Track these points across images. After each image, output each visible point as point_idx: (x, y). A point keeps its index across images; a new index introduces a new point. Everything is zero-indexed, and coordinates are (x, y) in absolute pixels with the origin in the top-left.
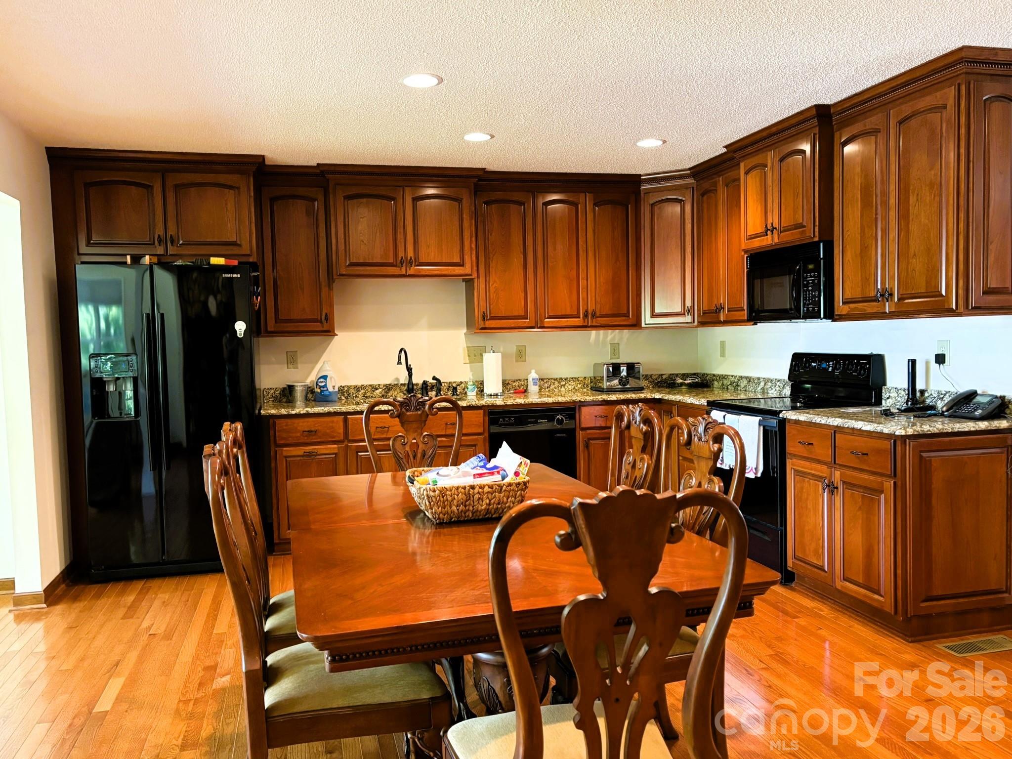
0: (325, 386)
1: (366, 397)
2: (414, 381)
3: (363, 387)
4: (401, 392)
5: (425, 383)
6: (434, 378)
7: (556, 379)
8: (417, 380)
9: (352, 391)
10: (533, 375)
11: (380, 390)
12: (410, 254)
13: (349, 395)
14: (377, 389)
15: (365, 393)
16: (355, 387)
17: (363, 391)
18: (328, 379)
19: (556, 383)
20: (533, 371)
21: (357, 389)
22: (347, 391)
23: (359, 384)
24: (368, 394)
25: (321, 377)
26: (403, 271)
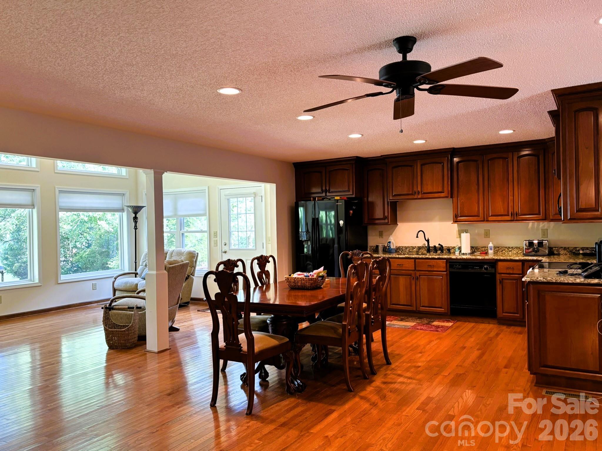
0: (390, 246)
1: (410, 252)
2: (430, 246)
3: (408, 247)
4: (425, 250)
5: (435, 246)
6: (439, 245)
7: (506, 247)
8: (431, 245)
9: (404, 249)
10: (491, 245)
11: (416, 249)
12: (419, 189)
13: (402, 250)
14: (414, 248)
15: (409, 250)
16: (405, 247)
17: (408, 249)
18: (391, 243)
19: (506, 249)
20: (491, 243)
21: (406, 248)
22: (402, 248)
23: (407, 245)
24: (411, 251)
25: (388, 242)
26: (416, 197)
